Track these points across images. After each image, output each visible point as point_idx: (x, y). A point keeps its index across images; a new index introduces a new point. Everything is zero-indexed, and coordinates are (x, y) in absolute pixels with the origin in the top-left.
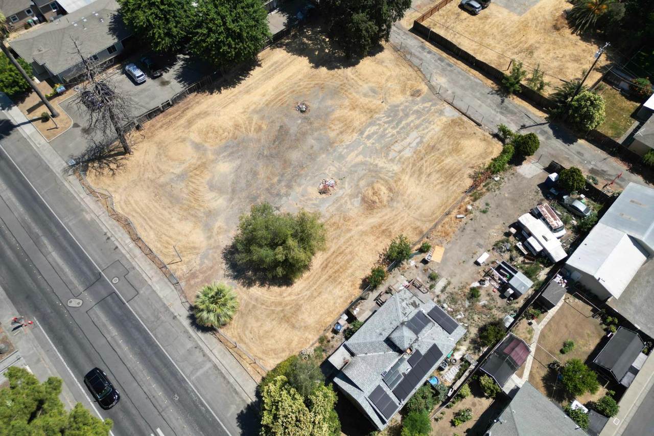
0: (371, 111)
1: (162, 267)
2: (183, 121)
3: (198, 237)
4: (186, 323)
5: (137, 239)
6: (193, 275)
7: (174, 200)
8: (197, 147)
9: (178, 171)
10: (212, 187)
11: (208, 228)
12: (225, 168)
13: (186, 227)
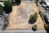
0: (25, 6)
1: (25, 29)
2: (11, 17)
3: (25, 24)
4: (33, 31)
5: (20, 29)
6: (29, 27)
7: (19, 23)
8: (15, 17)
9: (16, 20)
10: (21, 19)
11: (25, 22)
12: (20, 17)
13: (23, 24)
